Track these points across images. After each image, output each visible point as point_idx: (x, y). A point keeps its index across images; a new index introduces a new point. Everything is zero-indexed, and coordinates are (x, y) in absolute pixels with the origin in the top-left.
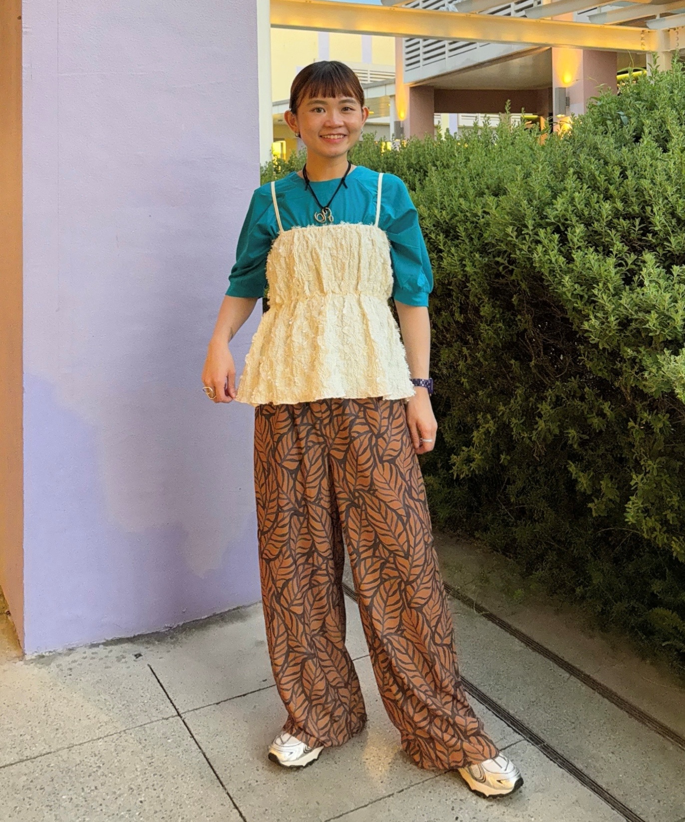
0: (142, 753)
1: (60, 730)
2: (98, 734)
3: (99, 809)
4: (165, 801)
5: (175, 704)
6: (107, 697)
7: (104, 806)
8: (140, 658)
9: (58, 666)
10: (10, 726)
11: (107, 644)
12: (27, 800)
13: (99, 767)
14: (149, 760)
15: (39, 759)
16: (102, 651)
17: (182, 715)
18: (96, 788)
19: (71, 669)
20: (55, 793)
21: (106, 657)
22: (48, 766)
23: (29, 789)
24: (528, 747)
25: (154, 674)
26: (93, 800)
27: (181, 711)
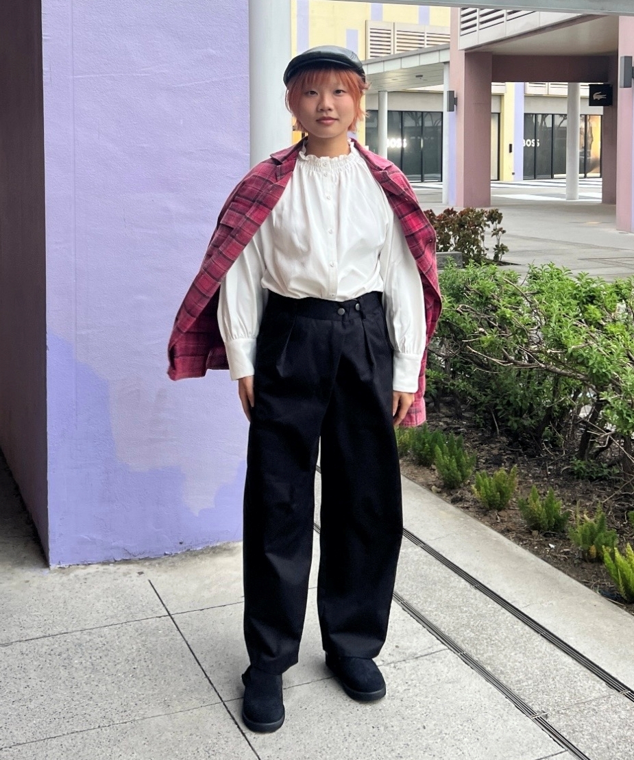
0: (138, 639)
1: (75, 620)
2: (105, 623)
3: (102, 671)
4: (153, 669)
5: (167, 607)
6: (114, 600)
7: (105, 670)
8: (143, 575)
9: (76, 576)
10: (36, 613)
11: (115, 562)
12: (48, 661)
13: (104, 645)
14: (143, 643)
15: (58, 636)
16: (111, 568)
17: (173, 616)
18: (101, 657)
19: (86, 579)
20: (69, 658)
21: (115, 572)
22: (65, 641)
23: (50, 654)
24: (450, 654)
25: (153, 586)
26: (98, 665)
27: (171, 613)
